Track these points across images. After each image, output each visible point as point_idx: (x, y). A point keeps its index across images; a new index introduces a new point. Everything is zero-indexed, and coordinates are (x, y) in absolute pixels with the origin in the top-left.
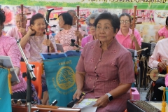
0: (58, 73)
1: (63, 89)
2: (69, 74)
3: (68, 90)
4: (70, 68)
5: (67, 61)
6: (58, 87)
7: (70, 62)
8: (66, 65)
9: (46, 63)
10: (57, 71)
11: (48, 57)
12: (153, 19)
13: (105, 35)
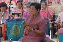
0: (13, 28)
1: (14, 35)
2: (17, 28)
3: (17, 36)
4: (18, 26)
5: (16, 23)
6: (12, 34)
7: (18, 23)
8: (16, 25)
9: (7, 23)
10: (12, 27)
11: (8, 20)
12: (60, 3)
13: (32, 12)
